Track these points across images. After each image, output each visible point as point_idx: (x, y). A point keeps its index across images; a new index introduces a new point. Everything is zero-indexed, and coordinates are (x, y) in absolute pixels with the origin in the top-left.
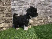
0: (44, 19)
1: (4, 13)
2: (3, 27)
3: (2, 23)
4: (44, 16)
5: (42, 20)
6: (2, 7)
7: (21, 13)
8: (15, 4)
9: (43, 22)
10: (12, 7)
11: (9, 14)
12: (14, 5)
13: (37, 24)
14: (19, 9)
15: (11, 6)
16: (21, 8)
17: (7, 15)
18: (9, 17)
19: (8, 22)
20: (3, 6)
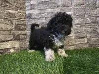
0: (88, 36)
1: (12, 24)
2: (11, 48)
3: (9, 41)
4: (90, 30)
5: (86, 39)
6: (10, 13)
7: (43, 23)
8: (32, 7)
9: (86, 42)
10: (28, 12)
11: (22, 25)
12: (31, 9)
13: (73, 45)
14: (39, 16)
15: (25, 10)
16: (43, 15)
17: (18, 27)
18: (22, 30)
19: (19, 40)
20: (11, 11)
